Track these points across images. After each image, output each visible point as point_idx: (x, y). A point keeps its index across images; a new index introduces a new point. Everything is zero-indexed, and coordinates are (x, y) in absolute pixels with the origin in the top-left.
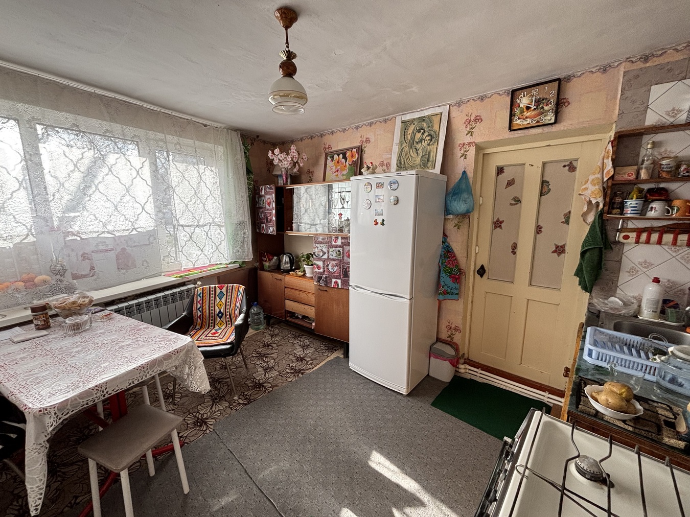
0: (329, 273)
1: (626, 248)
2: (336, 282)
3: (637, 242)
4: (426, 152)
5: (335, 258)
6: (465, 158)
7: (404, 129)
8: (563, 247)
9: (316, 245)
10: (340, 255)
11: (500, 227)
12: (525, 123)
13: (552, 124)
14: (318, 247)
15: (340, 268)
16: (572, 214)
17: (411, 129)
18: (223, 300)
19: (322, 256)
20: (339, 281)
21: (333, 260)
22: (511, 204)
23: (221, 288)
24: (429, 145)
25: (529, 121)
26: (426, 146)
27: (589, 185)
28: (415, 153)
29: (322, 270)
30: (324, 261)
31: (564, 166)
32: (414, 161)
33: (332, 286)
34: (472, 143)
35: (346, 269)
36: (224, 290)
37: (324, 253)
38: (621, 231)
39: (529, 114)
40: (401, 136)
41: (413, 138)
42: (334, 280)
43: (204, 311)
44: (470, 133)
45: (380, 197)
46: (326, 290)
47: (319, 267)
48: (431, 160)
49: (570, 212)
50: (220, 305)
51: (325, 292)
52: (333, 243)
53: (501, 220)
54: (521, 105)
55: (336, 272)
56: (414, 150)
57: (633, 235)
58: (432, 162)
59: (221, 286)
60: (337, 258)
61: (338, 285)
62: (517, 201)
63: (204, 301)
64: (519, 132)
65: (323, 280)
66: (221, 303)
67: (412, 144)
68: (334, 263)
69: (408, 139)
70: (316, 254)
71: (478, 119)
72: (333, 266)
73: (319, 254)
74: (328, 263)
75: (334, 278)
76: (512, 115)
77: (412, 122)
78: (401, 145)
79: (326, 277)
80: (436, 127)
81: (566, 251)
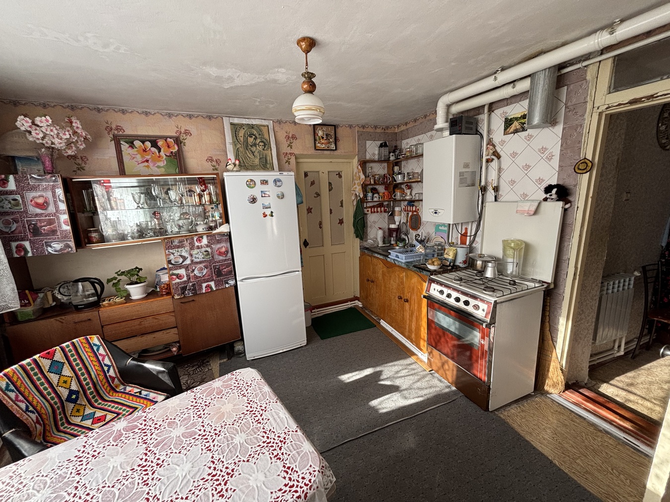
0: (197, 278)
1: (368, 216)
2: (208, 287)
3: (372, 212)
4: (263, 156)
5: (202, 259)
6: (289, 164)
7: (234, 130)
8: (342, 219)
9: (171, 251)
10: (208, 254)
11: (311, 212)
12: (322, 146)
13: (334, 150)
14: (173, 254)
15: (211, 268)
16: (344, 202)
17: (241, 133)
18: (67, 371)
19: (183, 262)
20: (212, 284)
21: (200, 262)
22: (315, 197)
23: (50, 356)
24: (264, 150)
25: (324, 146)
26: (262, 150)
27: (356, 186)
28: (252, 154)
29: (185, 279)
30: (187, 267)
31: (337, 175)
32: (253, 161)
33: (204, 291)
34: (292, 153)
35: (218, 268)
36: (59, 356)
37: (185, 259)
38: (366, 208)
39: (323, 141)
40: (233, 137)
41: (246, 141)
42: (204, 285)
43: (39, 408)
44: (290, 146)
45: (266, 193)
46: (193, 300)
47: (181, 276)
48: (268, 162)
49: (342, 200)
50: (65, 382)
51: (192, 304)
52: (197, 244)
53: (311, 207)
54: (319, 135)
55: (207, 275)
56: (250, 152)
57: (370, 209)
58: (270, 165)
59: (48, 353)
60: (204, 260)
61: (211, 288)
62: (318, 195)
63: (26, 394)
64: (319, 151)
65: (189, 290)
66: (63, 379)
67: (246, 146)
68: (202, 265)
69: (241, 141)
70: (173, 262)
71: (294, 137)
72: (201, 269)
73: (176, 260)
74: (194, 268)
75: (204, 282)
76: (315, 140)
77: (242, 127)
78: (235, 145)
79: (193, 285)
80: (266, 136)
81: (344, 222)
